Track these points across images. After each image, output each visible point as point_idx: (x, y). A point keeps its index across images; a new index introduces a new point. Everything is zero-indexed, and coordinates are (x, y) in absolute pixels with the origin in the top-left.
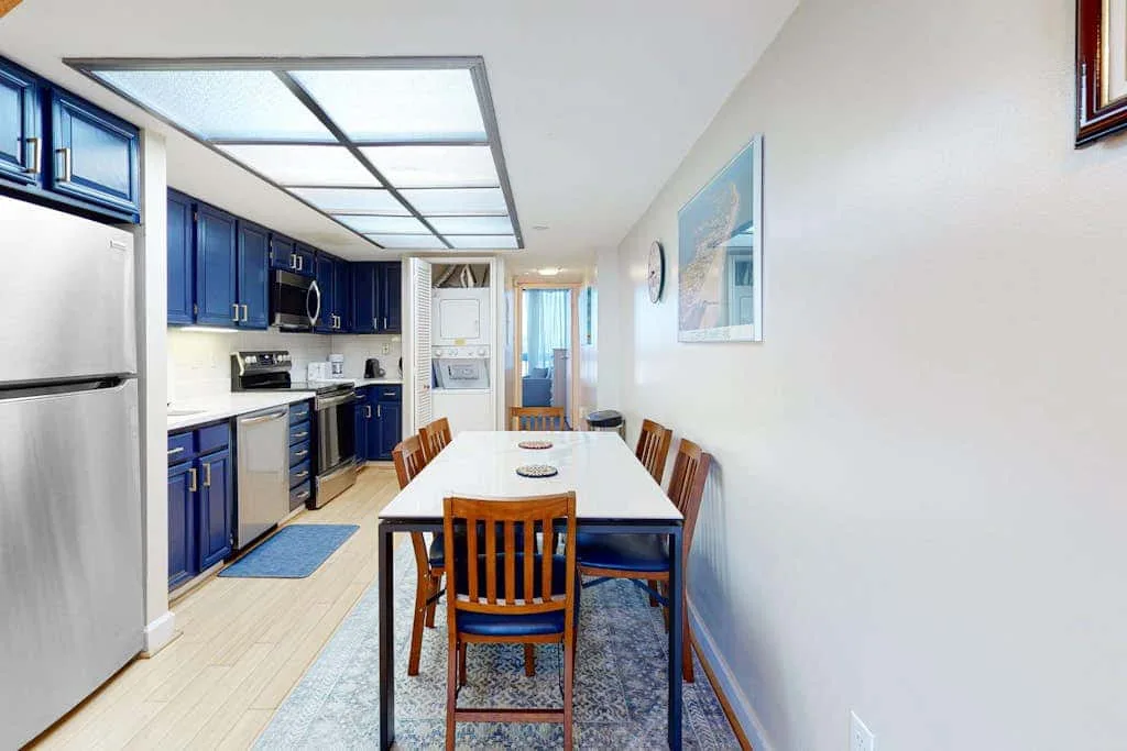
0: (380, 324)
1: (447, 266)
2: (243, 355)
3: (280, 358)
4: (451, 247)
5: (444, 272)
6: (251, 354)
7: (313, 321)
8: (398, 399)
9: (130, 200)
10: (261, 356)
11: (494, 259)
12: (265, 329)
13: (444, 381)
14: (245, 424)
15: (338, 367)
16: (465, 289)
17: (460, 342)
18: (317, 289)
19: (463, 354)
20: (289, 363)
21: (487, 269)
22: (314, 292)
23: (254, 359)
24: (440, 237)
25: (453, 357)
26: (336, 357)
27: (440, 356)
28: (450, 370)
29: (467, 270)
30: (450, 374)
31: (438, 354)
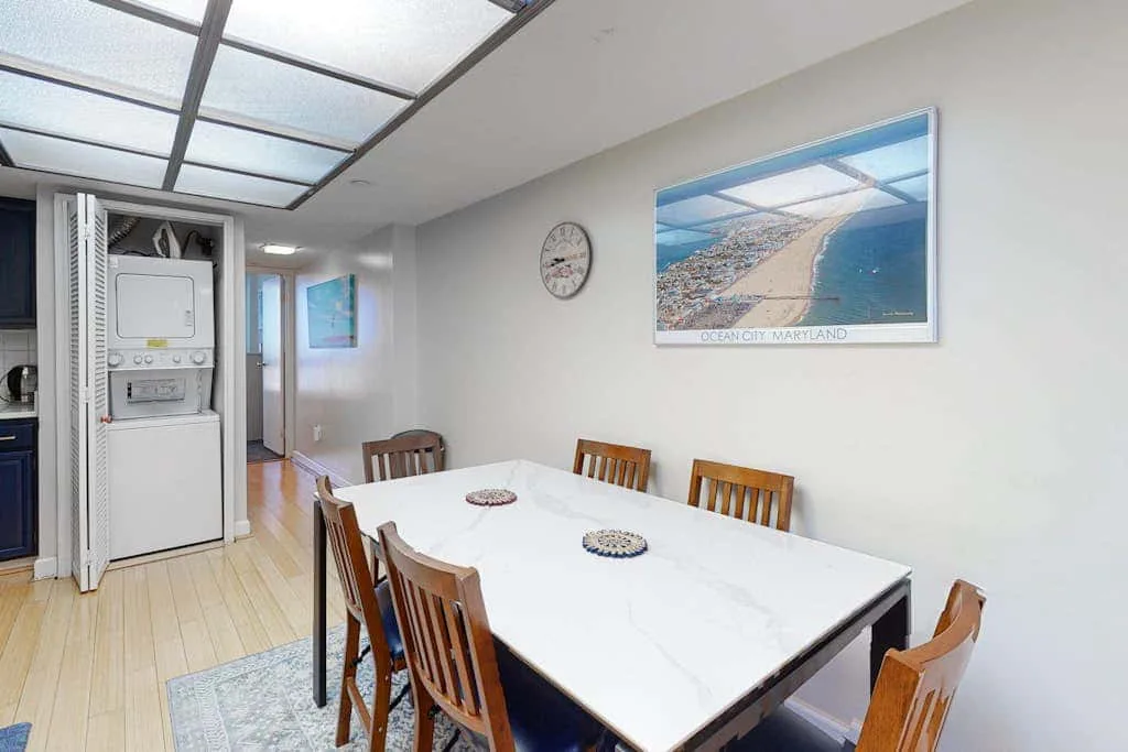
16: (164, 260)
17: (156, 343)
19: (162, 361)
25: (144, 367)
27: (115, 366)
28: (129, 389)
29: (164, 230)
30: (129, 395)
31: (114, 363)
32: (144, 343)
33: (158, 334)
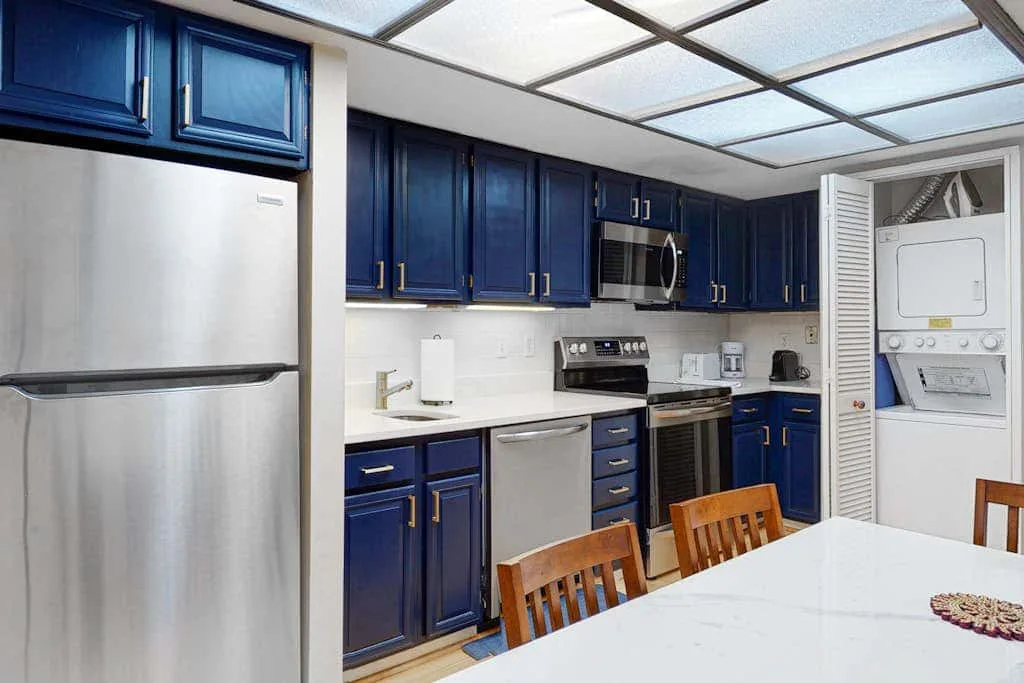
0: (795, 294)
1: (926, 179)
2: (569, 341)
3: (628, 346)
4: (900, 141)
5: (919, 191)
6: (580, 340)
7: (668, 293)
8: (814, 420)
9: (291, 141)
10: (599, 343)
11: (1015, 150)
12: (587, 305)
13: (913, 396)
14: (504, 442)
15: (733, 361)
16: (955, 221)
17: (939, 323)
18: (673, 246)
19: (947, 344)
20: (644, 354)
21: (996, 172)
22: (669, 249)
23: (583, 348)
24: (856, 120)
25: (925, 350)
26: (731, 347)
27: (897, 348)
28: (922, 376)
29: (955, 184)
30: (924, 382)
31: (893, 345)
32: (925, 324)
33: (940, 312)
